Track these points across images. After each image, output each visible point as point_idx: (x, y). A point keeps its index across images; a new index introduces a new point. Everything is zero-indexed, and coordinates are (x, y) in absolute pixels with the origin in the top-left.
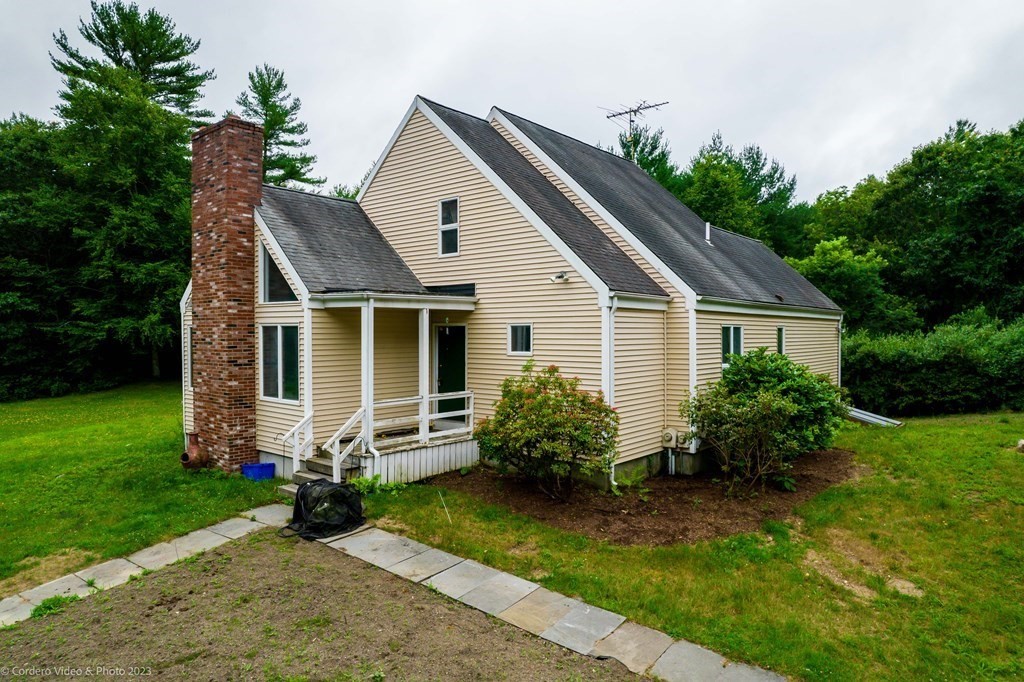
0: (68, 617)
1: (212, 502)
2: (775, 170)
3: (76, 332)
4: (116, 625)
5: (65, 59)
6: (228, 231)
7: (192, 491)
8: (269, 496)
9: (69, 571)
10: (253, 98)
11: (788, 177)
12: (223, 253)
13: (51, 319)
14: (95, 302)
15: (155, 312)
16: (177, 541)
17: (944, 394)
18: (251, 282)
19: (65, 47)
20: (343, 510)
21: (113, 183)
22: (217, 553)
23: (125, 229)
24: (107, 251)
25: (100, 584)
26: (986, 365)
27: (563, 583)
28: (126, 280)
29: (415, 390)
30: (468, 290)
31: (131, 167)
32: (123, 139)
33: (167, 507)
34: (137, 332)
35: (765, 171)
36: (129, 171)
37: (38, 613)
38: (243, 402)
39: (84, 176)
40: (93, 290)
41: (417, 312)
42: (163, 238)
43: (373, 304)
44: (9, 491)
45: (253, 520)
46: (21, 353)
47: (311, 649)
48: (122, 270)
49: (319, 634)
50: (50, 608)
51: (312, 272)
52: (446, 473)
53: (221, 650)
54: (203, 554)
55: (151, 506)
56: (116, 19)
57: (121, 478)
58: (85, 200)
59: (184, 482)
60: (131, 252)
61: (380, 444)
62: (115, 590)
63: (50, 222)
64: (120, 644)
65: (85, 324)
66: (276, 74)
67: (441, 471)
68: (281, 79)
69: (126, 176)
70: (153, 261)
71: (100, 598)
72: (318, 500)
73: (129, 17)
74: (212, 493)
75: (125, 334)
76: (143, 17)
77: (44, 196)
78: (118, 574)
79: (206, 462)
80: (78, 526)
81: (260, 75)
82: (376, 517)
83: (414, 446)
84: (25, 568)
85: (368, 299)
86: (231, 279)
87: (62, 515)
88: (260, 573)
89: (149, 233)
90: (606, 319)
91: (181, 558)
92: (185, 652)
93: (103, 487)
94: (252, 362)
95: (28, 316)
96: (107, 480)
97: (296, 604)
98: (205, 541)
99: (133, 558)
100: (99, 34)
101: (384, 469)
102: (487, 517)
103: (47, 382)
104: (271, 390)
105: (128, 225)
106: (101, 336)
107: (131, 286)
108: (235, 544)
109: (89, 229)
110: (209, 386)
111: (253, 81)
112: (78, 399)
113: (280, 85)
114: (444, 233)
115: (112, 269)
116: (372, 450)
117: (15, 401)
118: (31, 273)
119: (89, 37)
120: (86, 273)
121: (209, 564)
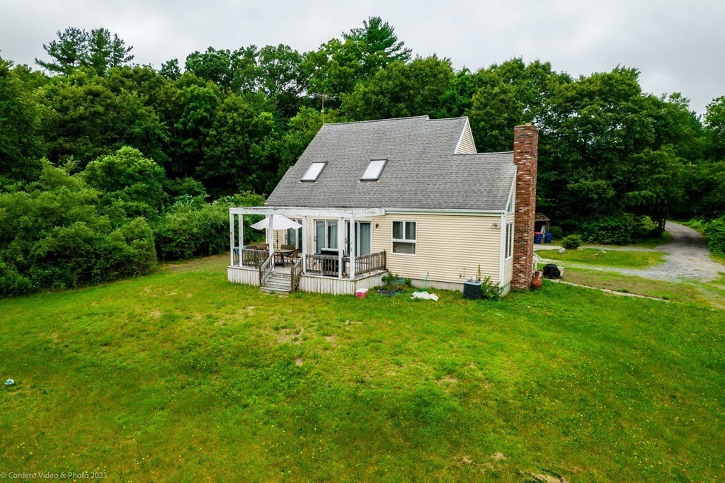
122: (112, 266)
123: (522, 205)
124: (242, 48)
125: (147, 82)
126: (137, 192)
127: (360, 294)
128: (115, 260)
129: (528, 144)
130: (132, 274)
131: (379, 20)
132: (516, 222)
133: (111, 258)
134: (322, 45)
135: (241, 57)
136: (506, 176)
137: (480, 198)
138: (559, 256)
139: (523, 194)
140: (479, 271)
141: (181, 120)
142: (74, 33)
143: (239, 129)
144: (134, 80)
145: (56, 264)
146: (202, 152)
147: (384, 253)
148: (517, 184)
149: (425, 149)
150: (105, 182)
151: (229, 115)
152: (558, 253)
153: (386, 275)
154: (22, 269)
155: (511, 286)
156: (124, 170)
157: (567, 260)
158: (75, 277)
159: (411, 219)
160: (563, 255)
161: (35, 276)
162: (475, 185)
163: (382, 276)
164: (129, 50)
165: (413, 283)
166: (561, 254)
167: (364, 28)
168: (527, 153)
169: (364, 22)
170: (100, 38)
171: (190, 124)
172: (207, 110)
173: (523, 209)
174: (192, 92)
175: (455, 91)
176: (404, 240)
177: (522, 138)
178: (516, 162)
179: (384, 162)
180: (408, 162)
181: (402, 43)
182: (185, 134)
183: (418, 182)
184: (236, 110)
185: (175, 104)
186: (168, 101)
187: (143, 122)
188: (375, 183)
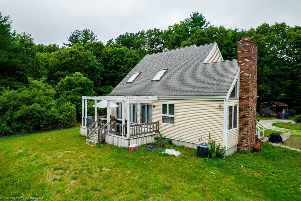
122: (50, 124)
123: (244, 93)
124: (139, 32)
125: (98, 48)
126: (77, 91)
127: (131, 148)
128: (51, 121)
129: (247, 52)
130: (59, 127)
131: (197, 14)
132: (240, 104)
133: (50, 120)
134: (169, 26)
135: (139, 36)
136: (231, 74)
137: (212, 89)
138: (291, 126)
139: (244, 86)
140: (210, 137)
141: (110, 62)
142: (77, 32)
143: (132, 65)
144: (93, 47)
145: (23, 122)
146: (117, 75)
147: (158, 122)
148: (240, 79)
149: (188, 62)
150: (67, 87)
151: (129, 59)
152: (291, 125)
153: (158, 136)
154: (9, 124)
155: (238, 148)
156: (74, 82)
157: (296, 129)
158: (31, 128)
159: (171, 102)
160: (294, 126)
161: (13, 127)
162: (211, 80)
163: (155, 136)
164: (96, 36)
165: (173, 142)
166: (293, 125)
167: (191, 18)
168: (246, 58)
169: (190, 15)
170: (86, 33)
171: (113, 64)
172: (120, 58)
173: (245, 96)
174: (114, 50)
175: (230, 40)
176: (168, 115)
177: (243, 49)
178: (239, 64)
179: (165, 70)
180: (177, 70)
181: (209, 23)
182: (111, 68)
183: (179, 80)
184: (131, 57)
185: (109, 55)
186: (106, 54)
187: (90, 63)
188: (158, 82)
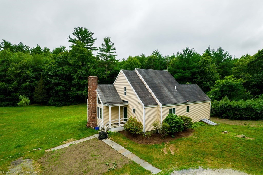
0: (73, 146)
1: (89, 133)
2: (226, 53)
3: (71, 94)
4: (77, 148)
5: (70, 39)
6: (93, 93)
7: (87, 131)
8: (97, 133)
9: (72, 141)
10: (104, 44)
11: (229, 55)
12: (92, 96)
13: (67, 91)
14: (74, 88)
15: (85, 90)
16: (84, 138)
17: (246, 116)
18: (96, 100)
19: (70, 38)
20: (105, 136)
21: (78, 65)
22: (89, 140)
23: (80, 74)
24: (77, 78)
25: (76, 143)
26: (257, 109)
27: (128, 148)
28: (80, 84)
29: (118, 118)
30: (127, 102)
31: (81, 62)
32: (80, 57)
33: (84, 133)
34: (82, 94)
35: (224, 53)
36: (81, 63)
37: (70, 146)
38: (95, 118)
39: (73, 64)
40: (74, 86)
41: (118, 106)
42: (87, 75)
43: (111, 106)
44: (64, 129)
45: (94, 136)
46: (62, 97)
47: (96, 152)
48: (79, 82)
49: (97, 151)
50: (71, 145)
51: (104, 100)
52: (123, 131)
53: (87, 151)
54: (87, 141)
55: (82, 133)
56: (79, 30)
57: (78, 128)
58: (73, 68)
59: (86, 129)
60: (81, 78)
61: (112, 126)
62: (77, 144)
63: (67, 73)
64: (78, 150)
65: (73, 92)
66: (109, 38)
67: (122, 130)
68: (110, 39)
69: (80, 64)
70: (85, 80)
71: (76, 145)
72: (101, 135)
73: (81, 30)
74: (89, 132)
75: (80, 94)
76: (84, 29)
77: (66, 68)
78: (78, 142)
79: (90, 127)
80: (73, 135)
81: (106, 39)
82: (109, 137)
83: (118, 126)
84: (68, 140)
85: (110, 106)
86: (93, 100)
87: (71, 133)
88: (93, 144)
89: (84, 74)
90: (144, 110)
91: (85, 141)
92: (84, 151)
93: (76, 129)
94: (96, 112)
95: (64, 91)
96: (76, 128)
97: (96, 147)
98: (88, 139)
99: (79, 140)
100: (76, 34)
101: (112, 130)
102: (124, 138)
103: (67, 103)
104: (98, 117)
105: (81, 73)
106: (76, 94)
107: (81, 85)
108: (91, 139)
109: (74, 74)
110: (90, 115)
111: (104, 40)
112: (72, 106)
113: (110, 40)
114: (125, 92)
115: (78, 81)
116: (111, 127)
117: (61, 106)
118: (64, 82)
119: (74, 34)
120: (73, 82)
121: (87, 142)
